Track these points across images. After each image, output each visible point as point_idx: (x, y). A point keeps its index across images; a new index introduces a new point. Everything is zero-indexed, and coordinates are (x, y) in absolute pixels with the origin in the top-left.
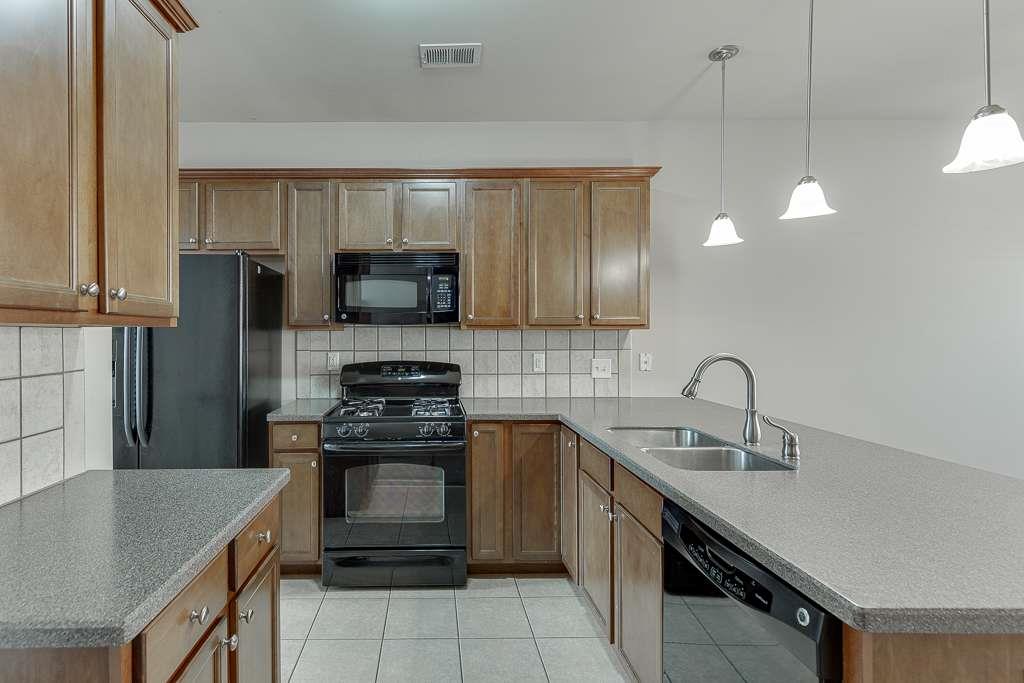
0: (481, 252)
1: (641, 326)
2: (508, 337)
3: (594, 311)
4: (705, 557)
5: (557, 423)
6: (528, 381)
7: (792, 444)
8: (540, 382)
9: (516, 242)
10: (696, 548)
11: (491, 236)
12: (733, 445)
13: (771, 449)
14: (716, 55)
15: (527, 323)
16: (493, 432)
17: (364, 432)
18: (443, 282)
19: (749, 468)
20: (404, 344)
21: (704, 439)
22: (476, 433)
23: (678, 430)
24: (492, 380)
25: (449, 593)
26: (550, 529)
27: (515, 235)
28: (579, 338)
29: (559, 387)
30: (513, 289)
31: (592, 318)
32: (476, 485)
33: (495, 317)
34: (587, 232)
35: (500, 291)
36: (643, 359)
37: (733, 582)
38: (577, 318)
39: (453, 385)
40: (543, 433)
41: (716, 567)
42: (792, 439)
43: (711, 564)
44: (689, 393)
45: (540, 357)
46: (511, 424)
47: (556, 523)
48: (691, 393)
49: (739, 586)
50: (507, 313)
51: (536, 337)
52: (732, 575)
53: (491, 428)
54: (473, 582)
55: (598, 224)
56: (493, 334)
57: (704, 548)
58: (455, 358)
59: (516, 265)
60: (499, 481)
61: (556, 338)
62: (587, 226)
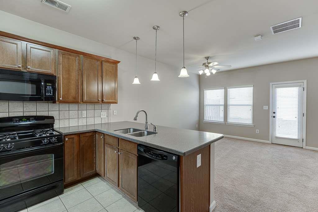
0: (64, 76)
1: (116, 103)
2: (74, 107)
3: (103, 99)
4: (151, 154)
5: (95, 132)
6: (80, 120)
7: (155, 128)
8: (84, 120)
9: (78, 75)
10: (148, 153)
11: (68, 71)
12: (143, 130)
13: (151, 130)
14: (135, 38)
15: (82, 101)
16: (73, 138)
17: (11, 147)
18: (50, 85)
19: (147, 135)
20: (24, 109)
21: (135, 130)
22: (67, 139)
23: (130, 129)
24: (67, 121)
25: (57, 197)
26: (92, 164)
27: (78, 73)
28: (97, 106)
29: (91, 121)
30: (77, 90)
31: (102, 100)
32: (66, 157)
33: (71, 99)
34: (101, 75)
35: (72, 91)
36: (114, 112)
37: (158, 157)
38: (98, 100)
39: (51, 124)
40: (91, 136)
41: (154, 155)
42: (155, 127)
43: (152, 155)
44: (135, 119)
45: (84, 112)
46: (79, 134)
47: (95, 162)
48: (136, 119)
49: (160, 157)
50: (75, 98)
51: (84, 106)
52: (157, 155)
53: (72, 136)
54: (65, 190)
55: (104, 74)
56: (67, 105)
57: (150, 152)
58: (51, 114)
59: (78, 83)
60: (75, 154)
61: (90, 106)
62: (101, 74)
